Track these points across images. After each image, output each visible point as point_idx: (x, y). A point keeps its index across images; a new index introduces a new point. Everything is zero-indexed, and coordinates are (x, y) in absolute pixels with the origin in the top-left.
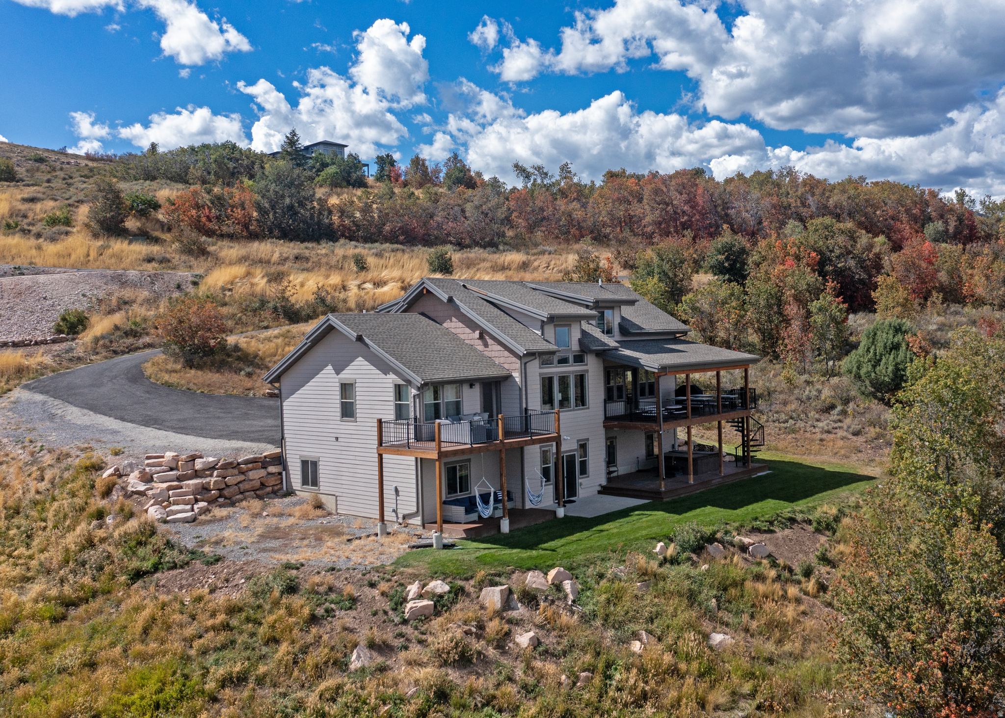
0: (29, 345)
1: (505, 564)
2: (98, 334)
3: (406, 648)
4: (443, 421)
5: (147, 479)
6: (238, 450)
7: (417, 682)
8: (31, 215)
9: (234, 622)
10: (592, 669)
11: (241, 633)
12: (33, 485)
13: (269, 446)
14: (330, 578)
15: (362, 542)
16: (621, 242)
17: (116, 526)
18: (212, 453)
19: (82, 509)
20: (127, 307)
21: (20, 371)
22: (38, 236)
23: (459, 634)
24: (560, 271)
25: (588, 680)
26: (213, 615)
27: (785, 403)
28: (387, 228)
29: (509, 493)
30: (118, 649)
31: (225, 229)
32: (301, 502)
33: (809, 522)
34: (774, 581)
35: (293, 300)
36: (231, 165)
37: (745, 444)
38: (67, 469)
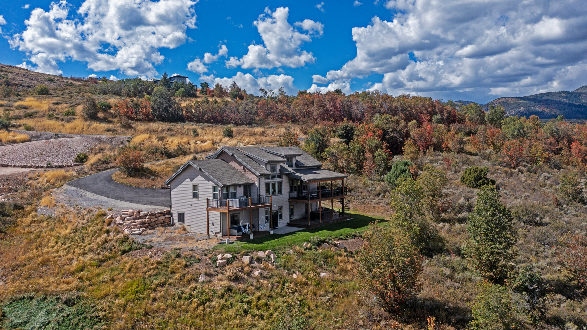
0: (65, 167)
1: (251, 249)
2: (92, 162)
3: (217, 275)
4: (230, 199)
5: (123, 219)
6: (155, 209)
7: (221, 286)
8: (57, 110)
9: (159, 267)
10: (279, 282)
11: (162, 270)
12: (81, 221)
13: (166, 208)
14: (191, 253)
15: (201, 242)
16: (304, 122)
17: (114, 236)
18: (146, 210)
19: (101, 230)
20: (102, 151)
21: (65, 178)
22: (62, 120)
23: (235, 271)
24: (277, 136)
25: (277, 286)
26: (152, 264)
27: (362, 192)
28: (206, 117)
29: (253, 225)
30: (121, 275)
31: (139, 117)
32: (178, 228)
33: (361, 236)
34: (345, 256)
35: (168, 149)
36: (139, 88)
37: (343, 208)
38: (93, 215)
